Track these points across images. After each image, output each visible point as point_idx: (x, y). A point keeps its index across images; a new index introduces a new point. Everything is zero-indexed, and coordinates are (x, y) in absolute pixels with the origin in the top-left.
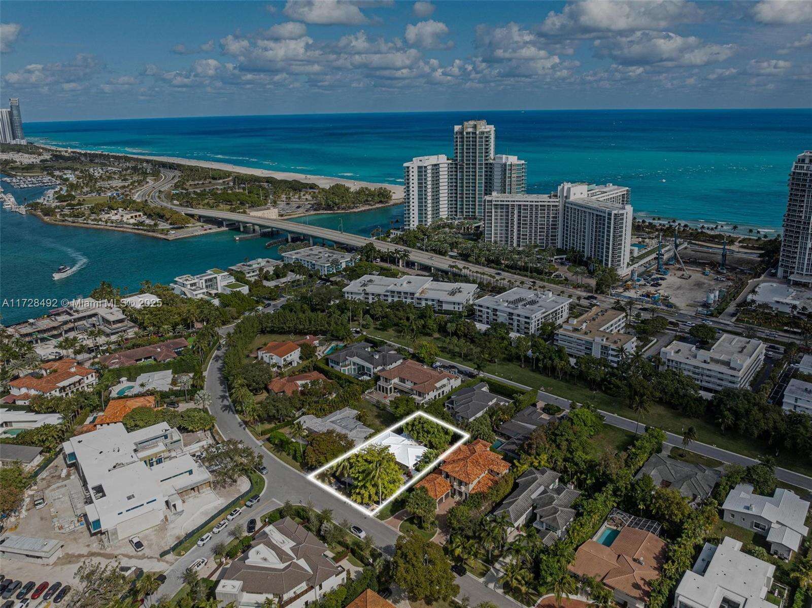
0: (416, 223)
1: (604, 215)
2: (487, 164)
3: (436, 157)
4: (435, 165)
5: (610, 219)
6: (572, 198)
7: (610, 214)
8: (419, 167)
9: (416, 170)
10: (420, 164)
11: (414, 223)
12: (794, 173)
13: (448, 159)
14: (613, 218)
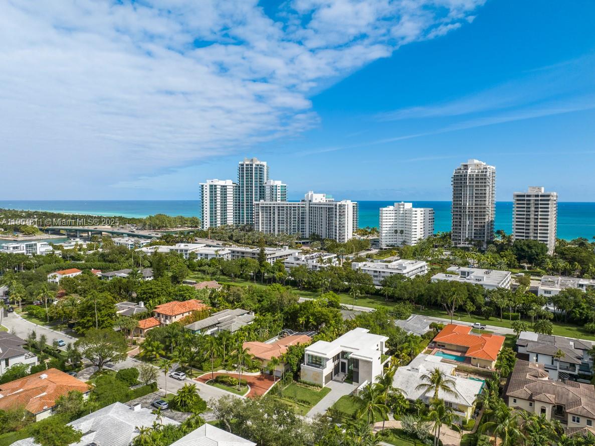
0: (208, 226)
1: (332, 206)
2: (261, 187)
3: (225, 181)
4: (224, 186)
5: (336, 209)
6: (314, 201)
7: (336, 205)
8: (211, 186)
9: (208, 187)
10: (212, 184)
11: (207, 225)
12: (455, 176)
13: (233, 183)
14: (338, 208)
